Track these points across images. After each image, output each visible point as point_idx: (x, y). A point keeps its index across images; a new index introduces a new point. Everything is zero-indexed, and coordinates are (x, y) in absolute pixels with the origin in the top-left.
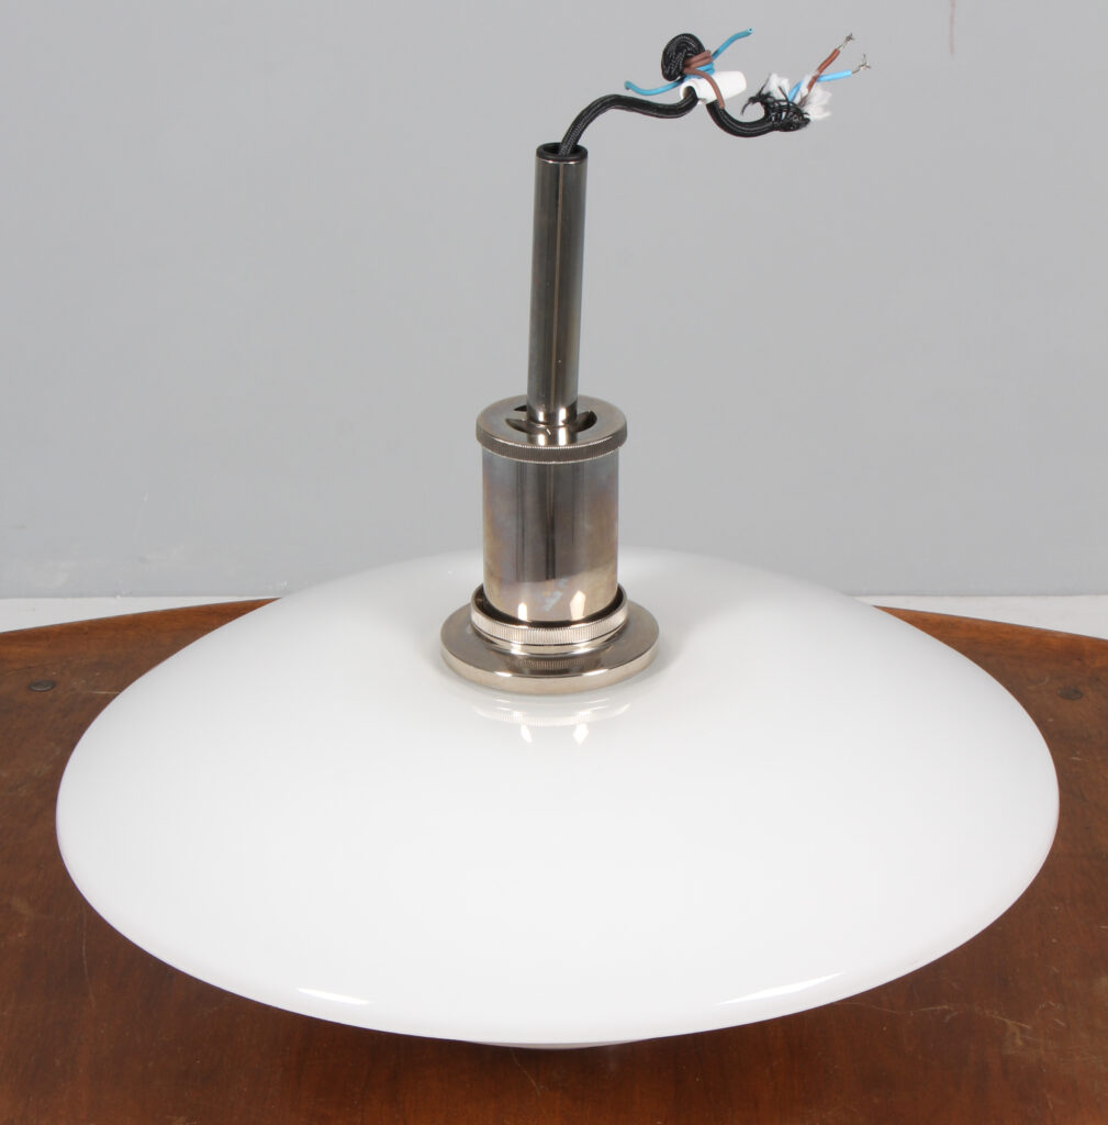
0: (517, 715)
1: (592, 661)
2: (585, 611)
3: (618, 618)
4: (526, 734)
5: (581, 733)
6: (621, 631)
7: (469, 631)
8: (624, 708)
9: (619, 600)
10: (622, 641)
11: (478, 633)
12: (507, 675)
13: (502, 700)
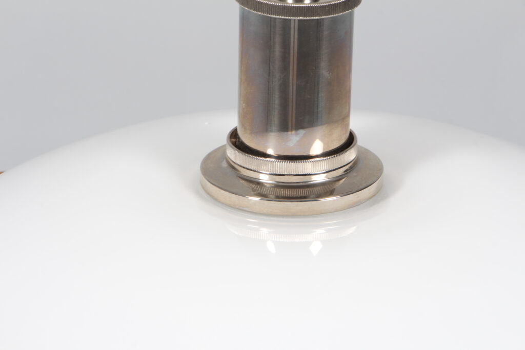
0: (264, 231)
1: (327, 189)
2: (324, 149)
3: (350, 155)
4: (271, 246)
5: (316, 247)
6: (353, 167)
7: (224, 164)
8: (352, 230)
9: (351, 140)
10: (354, 174)
11: (232, 167)
12: (257, 199)
13: (253, 220)
